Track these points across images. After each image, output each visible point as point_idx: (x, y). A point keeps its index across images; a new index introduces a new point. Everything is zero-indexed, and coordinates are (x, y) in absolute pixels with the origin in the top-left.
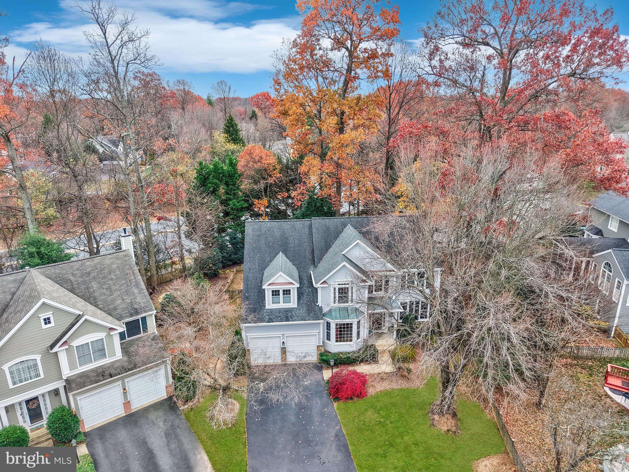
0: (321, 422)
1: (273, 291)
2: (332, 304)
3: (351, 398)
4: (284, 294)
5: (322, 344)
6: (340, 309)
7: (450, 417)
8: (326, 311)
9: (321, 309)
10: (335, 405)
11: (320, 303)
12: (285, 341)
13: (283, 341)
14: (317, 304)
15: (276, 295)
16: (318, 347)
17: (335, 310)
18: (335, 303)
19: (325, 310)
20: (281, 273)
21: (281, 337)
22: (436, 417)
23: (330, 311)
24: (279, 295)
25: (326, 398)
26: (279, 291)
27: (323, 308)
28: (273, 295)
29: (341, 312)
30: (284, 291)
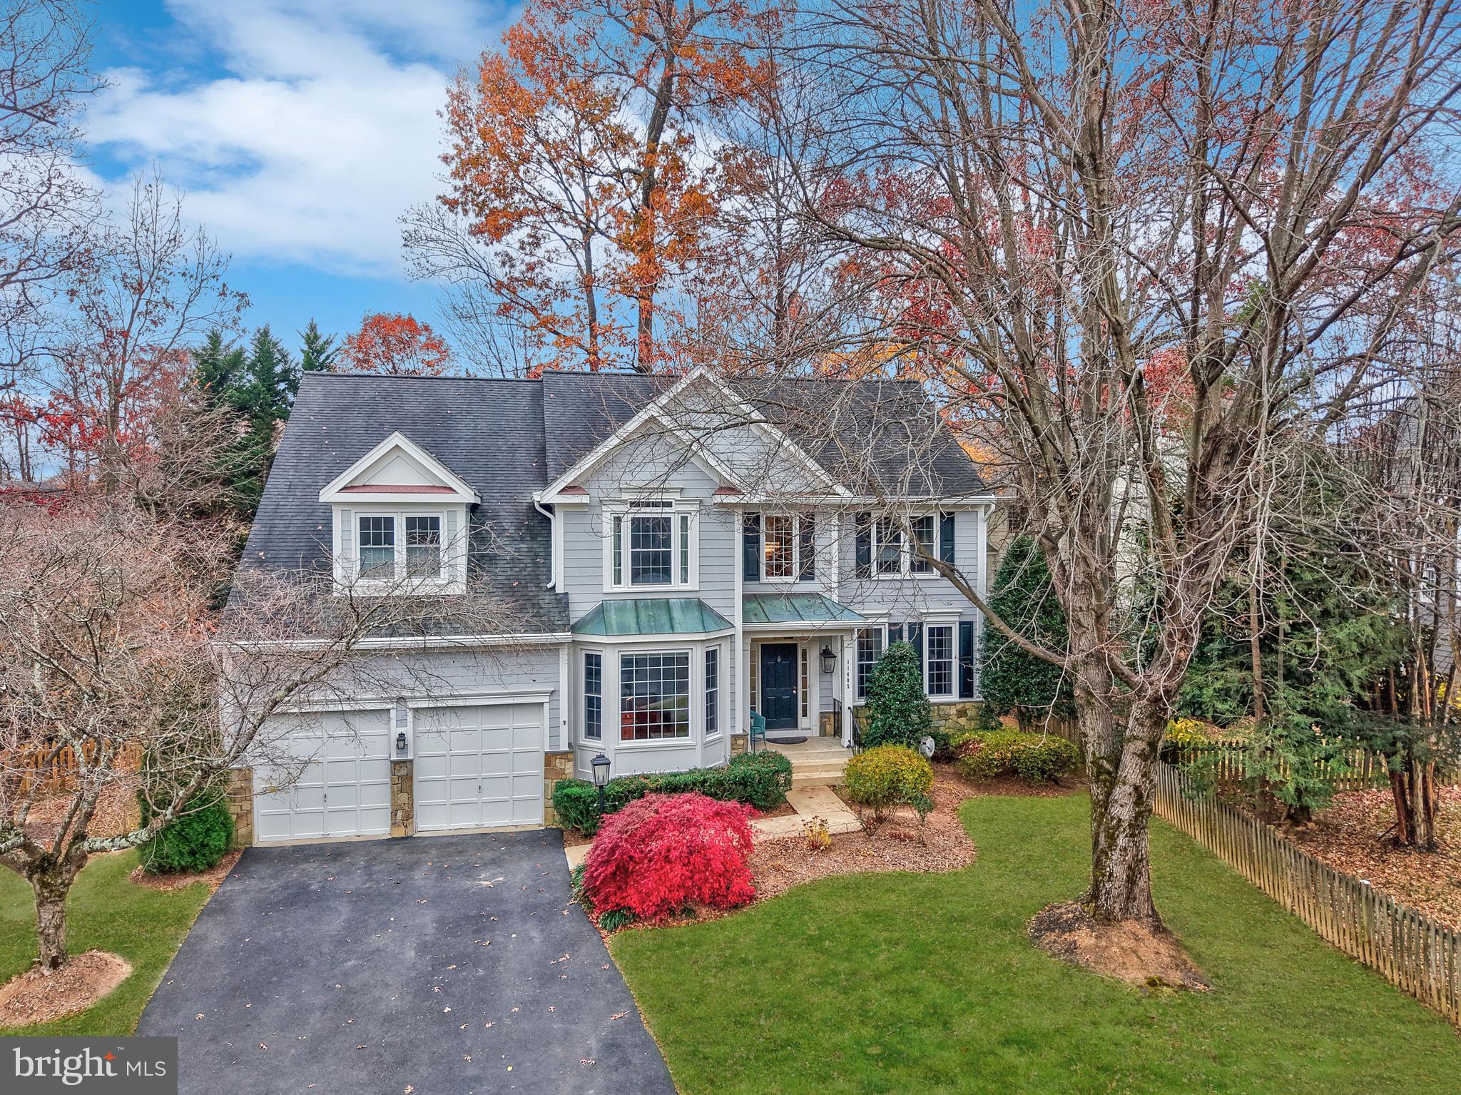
0: (536, 1001)
1: (364, 523)
2: (608, 585)
3: (688, 912)
4: (411, 539)
5: (564, 748)
6: (641, 604)
7: (1144, 932)
8: (582, 614)
9: (563, 602)
10: (610, 940)
11: (558, 580)
12: (408, 731)
13: (403, 730)
14: (549, 586)
15: (377, 541)
16: (550, 757)
17: (621, 609)
18: (618, 581)
19: (581, 608)
20: (397, 439)
21: (393, 713)
22: (1084, 938)
23: (601, 611)
24: (390, 539)
25: (568, 920)
26: (389, 522)
27: (572, 598)
28: (364, 540)
29: (643, 615)
30: (411, 523)
